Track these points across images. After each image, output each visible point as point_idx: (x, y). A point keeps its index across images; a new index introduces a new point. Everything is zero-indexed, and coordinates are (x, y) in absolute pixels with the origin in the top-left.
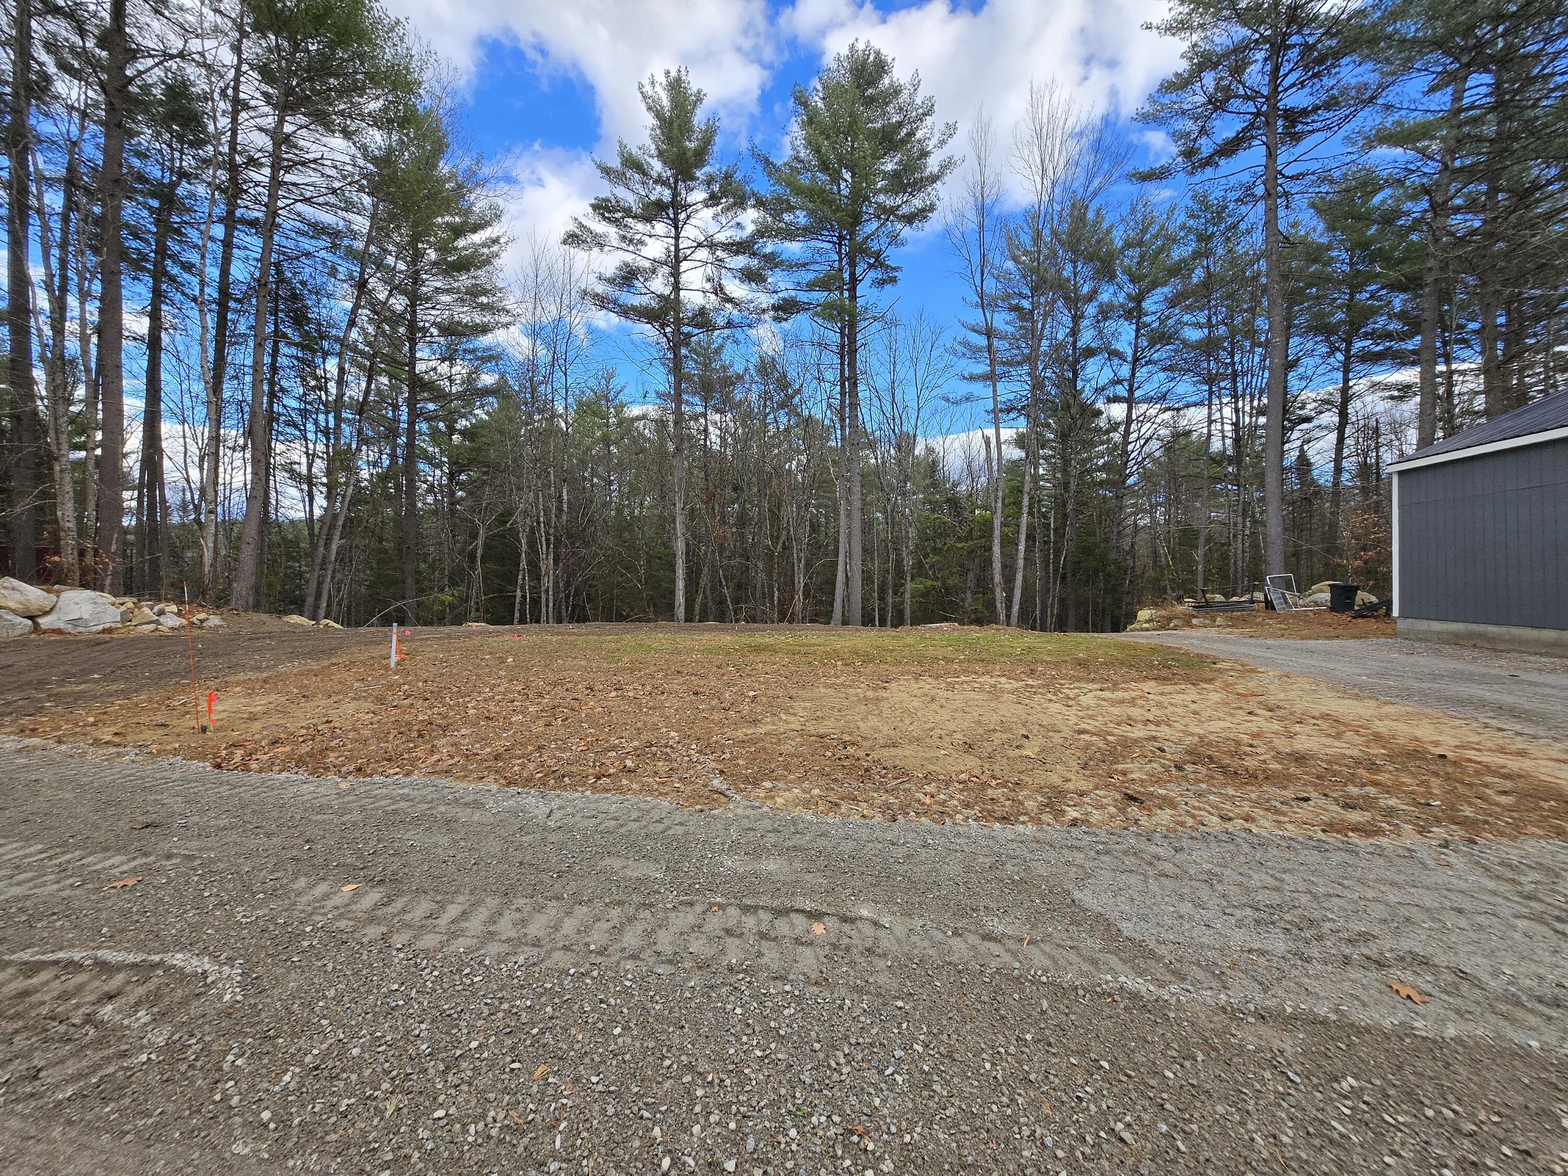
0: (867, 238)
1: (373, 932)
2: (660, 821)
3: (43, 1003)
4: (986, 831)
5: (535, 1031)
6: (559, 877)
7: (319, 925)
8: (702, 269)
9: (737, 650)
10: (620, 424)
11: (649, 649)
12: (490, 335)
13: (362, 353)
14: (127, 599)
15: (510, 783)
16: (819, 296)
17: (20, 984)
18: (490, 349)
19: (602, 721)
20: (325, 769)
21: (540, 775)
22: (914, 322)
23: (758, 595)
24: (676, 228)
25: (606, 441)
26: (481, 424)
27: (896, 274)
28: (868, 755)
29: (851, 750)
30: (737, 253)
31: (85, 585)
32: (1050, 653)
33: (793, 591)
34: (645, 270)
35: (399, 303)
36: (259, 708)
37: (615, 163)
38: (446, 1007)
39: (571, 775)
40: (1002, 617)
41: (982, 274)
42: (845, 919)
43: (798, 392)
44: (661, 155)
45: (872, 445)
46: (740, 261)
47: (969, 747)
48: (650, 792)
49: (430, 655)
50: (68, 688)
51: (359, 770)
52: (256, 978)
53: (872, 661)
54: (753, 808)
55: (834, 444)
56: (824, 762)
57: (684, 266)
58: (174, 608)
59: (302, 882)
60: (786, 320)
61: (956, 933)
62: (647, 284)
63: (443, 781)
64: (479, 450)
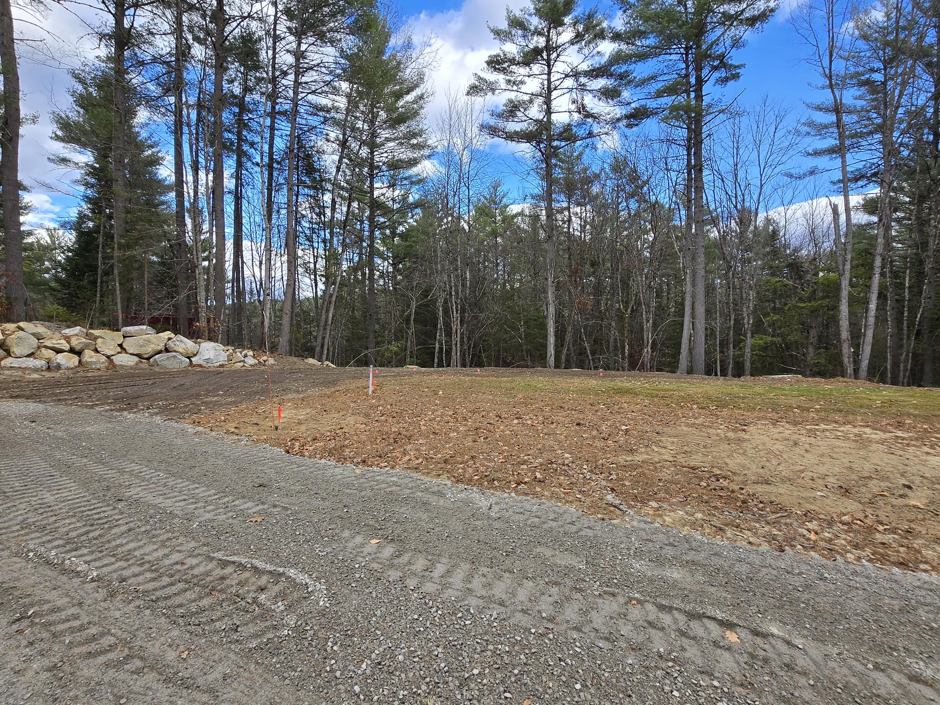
0: (712, 45)
1: (394, 575)
2: (572, 523)
3: (232, 586)
4: (884, 573)
5: (516, 672)
6: (507, 555)
7: (363, 564)
8: (568, 95)
9: (604, 392)
10: (503, 221)
11: (535, 389)
12: (419, 165)
13: (342, 188)
14: (229, 347)
15: (458, 481)
16: (667, 101)
17: (218, 572)
18: (419, 175)
19: (512, 441)
20: (345, 459)
21: (476, 477)
22: (758, 109)
23: (611, 349)
24: (549, 66)
25: (495, 234)
26: (411, 229)
27: (738, 71)
28: (742, 489)
29: (724, 483)
30: (596, 77)
31: (210, 339)
32: (916, 407)
33: (642, 346)
34: (524, 102)
35: (364, 152)
36: (302, 417)
37: (504, 25)
38: (451, 638)
39: (499, 480)
40: (850, 370)
41: (831, 56)
42: (756, 633)
43: (646, 182)
44: (538, 12)
45: (714, 222)
46: (600, 83)
47: (846, 491)
48: (559, 499)
49: (391, 387)
50: (209, 399)
51: (364, 462)
52: (334, 594)
53: (725, 405)
54: (645, 522)
55: (678, 223)
56: (700, 491)
57: (554, 94)
58: (251, 353)
59: (346, 534)
60: (637, 125)
61: (877, 667)
62: (527, 113)
63: (415, 475)
64: (411, 247)
